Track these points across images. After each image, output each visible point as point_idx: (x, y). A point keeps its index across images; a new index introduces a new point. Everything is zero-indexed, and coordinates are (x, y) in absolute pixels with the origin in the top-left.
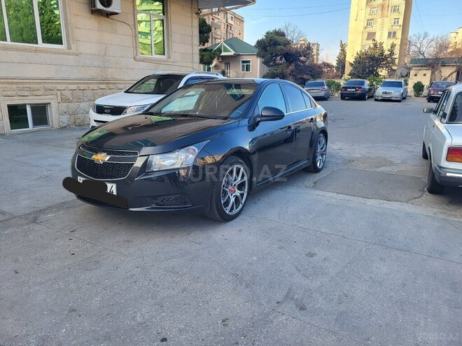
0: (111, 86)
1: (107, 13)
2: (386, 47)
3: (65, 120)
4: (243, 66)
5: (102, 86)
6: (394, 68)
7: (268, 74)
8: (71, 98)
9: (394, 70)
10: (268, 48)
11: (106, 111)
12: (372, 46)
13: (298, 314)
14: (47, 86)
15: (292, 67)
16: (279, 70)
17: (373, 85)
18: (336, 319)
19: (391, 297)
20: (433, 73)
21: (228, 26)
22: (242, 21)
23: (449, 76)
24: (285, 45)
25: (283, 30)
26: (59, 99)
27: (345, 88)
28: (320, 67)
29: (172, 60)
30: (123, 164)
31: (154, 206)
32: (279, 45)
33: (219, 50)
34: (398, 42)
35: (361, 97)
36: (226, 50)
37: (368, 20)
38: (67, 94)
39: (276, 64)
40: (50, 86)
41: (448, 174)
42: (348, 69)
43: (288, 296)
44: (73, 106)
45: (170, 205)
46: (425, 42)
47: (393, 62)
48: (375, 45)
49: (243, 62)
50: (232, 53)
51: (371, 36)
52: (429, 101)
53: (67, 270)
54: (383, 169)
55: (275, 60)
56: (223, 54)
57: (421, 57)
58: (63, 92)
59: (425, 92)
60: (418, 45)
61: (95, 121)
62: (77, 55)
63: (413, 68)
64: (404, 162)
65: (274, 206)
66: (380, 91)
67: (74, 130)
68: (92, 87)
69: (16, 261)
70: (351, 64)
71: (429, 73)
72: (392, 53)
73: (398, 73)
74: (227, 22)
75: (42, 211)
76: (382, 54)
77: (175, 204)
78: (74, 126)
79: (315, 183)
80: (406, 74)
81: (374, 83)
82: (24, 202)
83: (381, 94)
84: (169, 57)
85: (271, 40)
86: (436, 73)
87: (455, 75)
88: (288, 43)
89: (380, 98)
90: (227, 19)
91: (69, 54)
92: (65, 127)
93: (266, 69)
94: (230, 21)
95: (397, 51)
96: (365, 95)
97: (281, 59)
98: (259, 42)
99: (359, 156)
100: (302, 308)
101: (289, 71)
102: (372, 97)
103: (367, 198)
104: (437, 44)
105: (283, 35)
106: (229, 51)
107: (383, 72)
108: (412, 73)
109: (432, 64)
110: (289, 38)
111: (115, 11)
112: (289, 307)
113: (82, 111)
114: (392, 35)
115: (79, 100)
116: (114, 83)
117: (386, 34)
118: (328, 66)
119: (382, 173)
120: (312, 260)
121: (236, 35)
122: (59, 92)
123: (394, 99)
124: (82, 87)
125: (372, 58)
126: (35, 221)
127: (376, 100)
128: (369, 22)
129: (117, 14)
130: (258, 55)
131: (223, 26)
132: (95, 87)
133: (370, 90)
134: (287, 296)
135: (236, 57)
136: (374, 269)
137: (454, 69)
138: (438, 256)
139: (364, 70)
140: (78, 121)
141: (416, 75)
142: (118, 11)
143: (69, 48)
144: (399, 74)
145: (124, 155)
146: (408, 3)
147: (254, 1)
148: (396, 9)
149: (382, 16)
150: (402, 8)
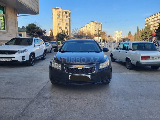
2: (66, 31)
6: (69, 38)
10: (31, 30)
11: (6, 53)
12: (62, 31)
32: (35, 29)
34: (68, 30)
41: (142, 63)
49: (19, 34)
51: (60, 28)
55: (33, 34)
57: (77, 35)
60: (76, 32)
63: (75, 38)
70: (56, 36)
72: (67, 33)
76: (65, 34)
84: (8, 31)
88: (38, 28)
97: (36, 34)
105: (35, 25)
107: (66, 39)
109: (80, 37)
110: (37, 26)
114: (66, 28)
117: (64, 28)
125: (62, 35)
128: (59, 24)
139: (60, 39)
146: (69, 19)
147: (38, 13)
148: (66, 21)
149: (63, 22)
150: (68, 20)
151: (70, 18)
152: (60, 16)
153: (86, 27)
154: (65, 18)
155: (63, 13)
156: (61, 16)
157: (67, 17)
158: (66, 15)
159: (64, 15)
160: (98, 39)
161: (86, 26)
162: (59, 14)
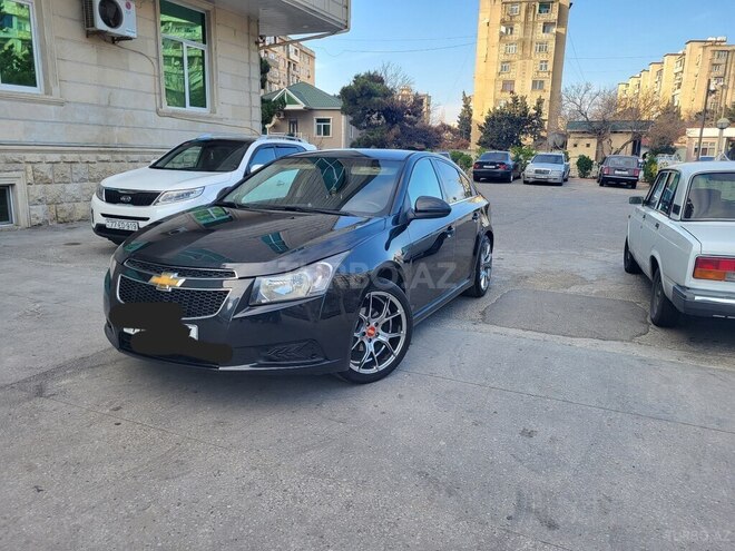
0: (119, 157)
1: (113, 38)
2: (531, 104)
3: (40, 212)
4: (319, 127)
5: (103, 157)
6: (543, 134)
7: (359, 140)
8: (50, 177)
9: (545, 138)
10: (359, 101)
11: (123, 199)
12: (510, 101)
13: (549, 535)
14: (9, 155)
15: (396, 130)
16: (377, 135)
17: (519, 160)
18: (611, 541)
19: (677, 497)
20: (599, 143)
21: (291, 64)
22: (311, 57)
23: (623, 148)
24: (385, 96)
25: (380, 72)
26: (31, 177)
27: (480, 164)
28: (437, 131)
29: (217, 115)
30: (209, 292)
31: (261, 362)
32: (376, 95)
33: (282, 101)
34: (546, 96)
35: (503, 178)
36: (293, 102)
37: (503, 63)
38: (44, 169)
39: (370, 126)
40: (16, 157)
41: (697, 298)
42: (476, 135)
43: (522, 506)
44: (54, 189)
45: (288, 360)
46: (587, 97)
47: (541, 125)
48: (515, 100)
49: (319, 121)
50: (300, 106)
51: (508, 86)
52: (601, 185)
53: (129, 480)
54: (573, 290)
55: (369, 119)
56: (289, 107)
57: (582, 119)
58: (36, 166)
59: (595, 171)
60: (578, 101)
61: (104, 215)
62: (62, 104)
63: (572, 135)
64: (601, 278)
65: (438, 354)
66: (531, 169)
67: (57, 230)
68: (86, 157)
69: (30, 468)
70: (481, 128)
71: (594, 143)
72: (539, 112)
73: (550, 141)
74: (288, 57)
75: (47, 375)
76: (525, 113)
77: (297, 359)
78: (55, 223)
79: (483, 313)
80: (561, 143)
81: (521, 157)
82: (10, 359)
83: (533, 174)
84: (213, 111)
85: (363, 88)
86: (605, 142)
87: (630, 146)
88: (388, 93)
89: (531, 180)
90: (288, 54)
91: (49, 103)
92: (40, 225)
93: (355, 134)
94: (293, 56)
95: (545, 109)
96: (508, 174)
97: (379, 118)
98: (345, 91)
99: (532, 269)
100: (552, 526)
101: (392, 137)
102: (519, 177)
103: (572, 336)
104: (604, 99)
105: (381, 80)
106: (296, 103)
107: (528, 140)
108: (570, 142)
109: (598, 130)
110: (389, 85)
111: (127, 34)
112: (530, 524)
113: (69, 198)
114: (537, 85)
115: (65, 180)
116: (123, 152)
117: (529, 83)
118: (449, 129)
119: (576, 295)
120: (533, 441)
121: (303, 79)
122: (30, 167)
123: (551, 181)
124: (70, 157)
125: (511, 119)
126: (40, 392)
127: (526, 182)
128: (505, 65)
129: (131, 39)
130: (344, 111)
131: (282, 63)
132: (92, 158)
133: (516, 167)
134: (519, 506)
135: (307, 112)
136: (634, 453)
137: (629, 137)
138: (716, 427)
139: (500, 138)
140: (61, 215)
141: (575, 146)
142: (131, 35)
143: (48, 92)
144: (551, 144)
145: (210, 276)
146: (560, 39)
147: (346, 27)
148: (542, 47)
149: (523, 57)
150: (552, 45)
151: (562, 30)
152: (512, 29)
153: (660, 72)
154: (540, 35)
155: (527, 11)
156: (518, 28)
157: (546, 27)
158: (544, 17)
159: (533, 21)
160: (701, 137)
161: (658, 67)
162: (507, 18)
